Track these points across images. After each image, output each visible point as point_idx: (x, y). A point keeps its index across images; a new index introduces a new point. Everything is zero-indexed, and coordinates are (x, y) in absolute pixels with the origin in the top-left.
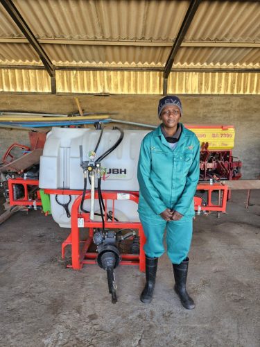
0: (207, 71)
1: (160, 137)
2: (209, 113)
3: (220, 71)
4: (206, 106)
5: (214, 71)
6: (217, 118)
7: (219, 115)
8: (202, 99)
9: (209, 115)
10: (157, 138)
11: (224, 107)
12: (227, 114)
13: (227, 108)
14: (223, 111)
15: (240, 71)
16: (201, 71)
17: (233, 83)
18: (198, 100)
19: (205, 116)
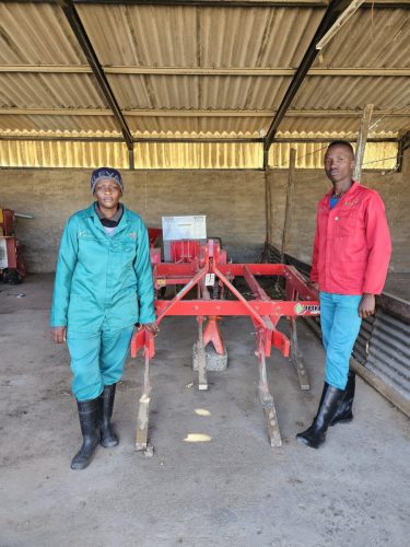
0: (46, 139)
1: (92, 218)
2: (47, 190)
3: (63, 139)
4: (42, 181)
5: (55, 139)
6: (59, 197)
7: (60, 192)
8: (36, 173)
9: (47, 193)
10: (89, 220)
11: (65, 183)
12: (71, 192)
13: (70, 184)
14: (64, 188)
15: (87, 140)
16: (37, 139)
17: (80, 154)
18: (31, 175)
19: (43, 194)
